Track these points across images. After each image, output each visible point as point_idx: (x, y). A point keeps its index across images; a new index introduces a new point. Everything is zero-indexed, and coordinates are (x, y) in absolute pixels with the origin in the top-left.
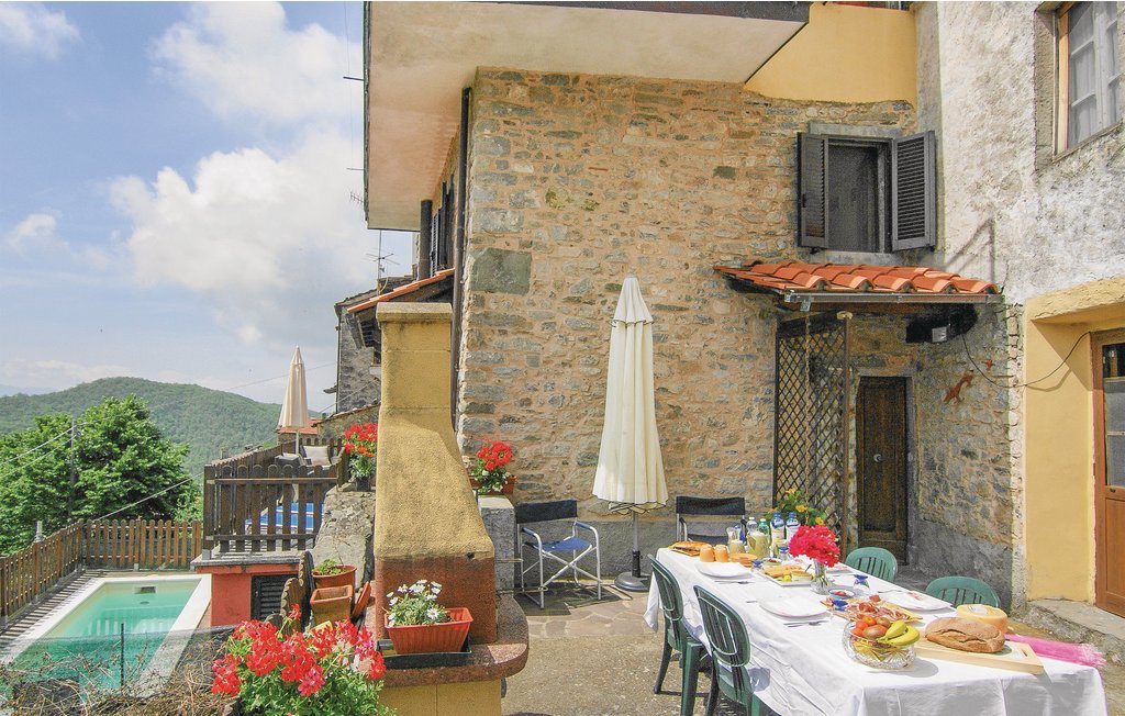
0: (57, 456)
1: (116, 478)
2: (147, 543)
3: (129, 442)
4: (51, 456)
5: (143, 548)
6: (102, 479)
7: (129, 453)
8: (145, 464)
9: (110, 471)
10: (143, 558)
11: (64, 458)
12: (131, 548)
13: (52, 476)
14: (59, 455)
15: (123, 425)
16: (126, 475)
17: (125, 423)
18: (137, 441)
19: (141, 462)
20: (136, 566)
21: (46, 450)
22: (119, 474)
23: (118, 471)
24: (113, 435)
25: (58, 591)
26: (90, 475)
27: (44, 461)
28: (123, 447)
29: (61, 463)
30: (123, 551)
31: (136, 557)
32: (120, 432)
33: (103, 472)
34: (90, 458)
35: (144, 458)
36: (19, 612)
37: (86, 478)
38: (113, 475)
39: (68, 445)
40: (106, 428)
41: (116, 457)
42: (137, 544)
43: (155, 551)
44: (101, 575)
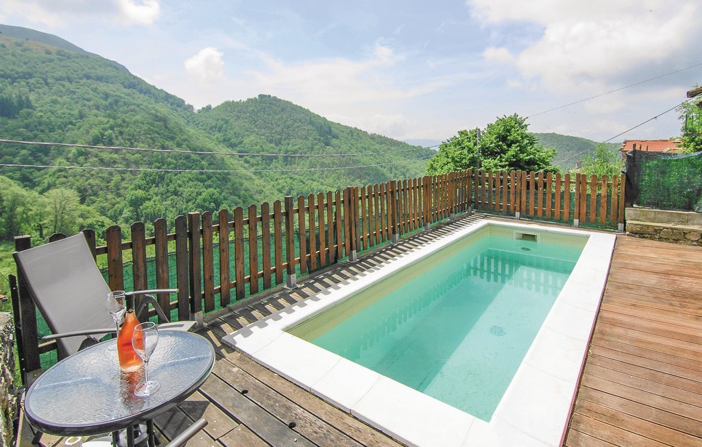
0: (469, 151)
1: (505, 166)
2: (528, 194)
3: (513, 142)
4: (465, 151)
5: (524, 199)
6: (496, 166)
7: (513, 150)
8: (524, 157)
9: (501, 161)
10: (524, 208)
11: (473, 152)
12: (512, 197)
13: (465, 163)
14: (470, 151)
15: (509, 131)
16: (511, 165)
17: (510, 130)
18: (518, 141)
19: (521, 156)
20: (518, 214)
21: (463, 148)
22: (507, 163)
23: (507, 161)
24: (503, 138)
25: (448, 224)
26: (488, 162)
27: (461, 153)
28: (509, 146)
29: (471, 155)
30: (505, 199)
31: (517, 205)
32: (507, 136)
33: (496, 161)
34: (488, 152)
35: (523, 153)
36: (410, 234)
37: (486, 164)
38: (503, 164)
39: (475, 144)
40: (498, 133)
41: (504, 152)
42: (518, 193)
43: (536, 202)
44: (485, 217)
